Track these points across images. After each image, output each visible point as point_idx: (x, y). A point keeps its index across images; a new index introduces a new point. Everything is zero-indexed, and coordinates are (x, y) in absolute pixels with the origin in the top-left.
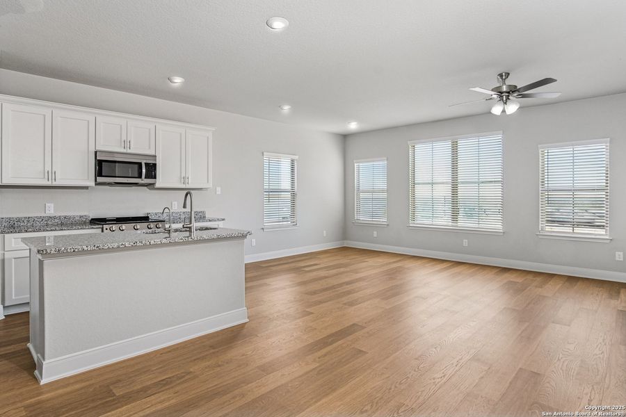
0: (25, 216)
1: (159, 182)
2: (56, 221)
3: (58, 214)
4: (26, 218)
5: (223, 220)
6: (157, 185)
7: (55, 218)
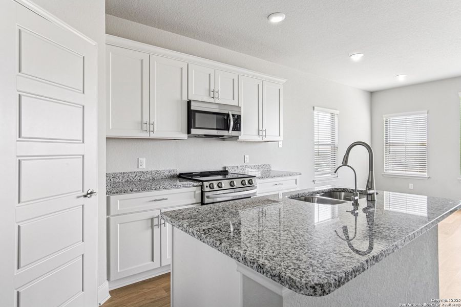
0: (120, 172)
1: (243, 135)
2: (148, 176)
3: (149, 170)
4: (121, 173)
5: (300, 174)
6: (241, 138)
7: (147, 172)
